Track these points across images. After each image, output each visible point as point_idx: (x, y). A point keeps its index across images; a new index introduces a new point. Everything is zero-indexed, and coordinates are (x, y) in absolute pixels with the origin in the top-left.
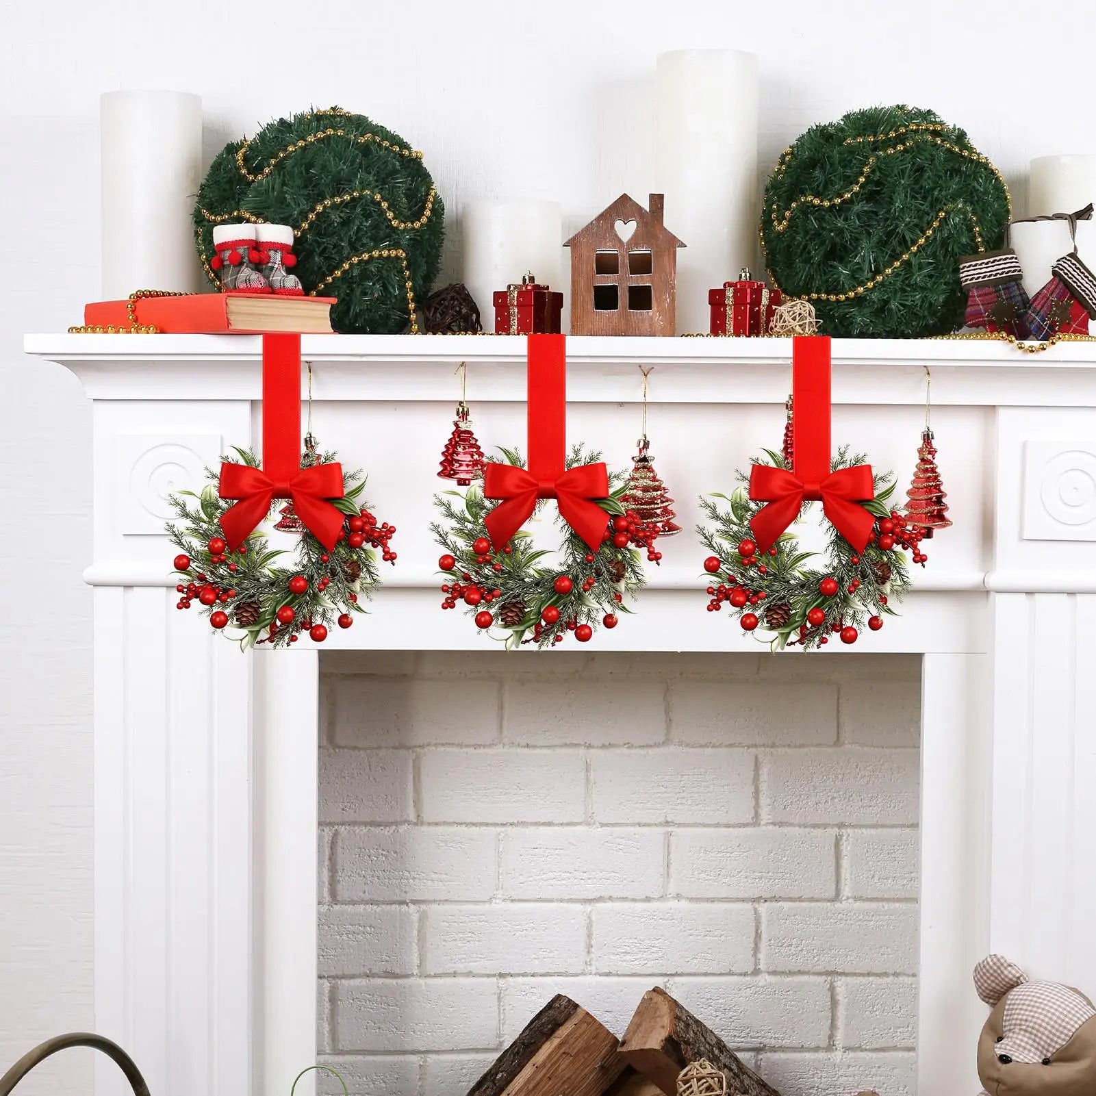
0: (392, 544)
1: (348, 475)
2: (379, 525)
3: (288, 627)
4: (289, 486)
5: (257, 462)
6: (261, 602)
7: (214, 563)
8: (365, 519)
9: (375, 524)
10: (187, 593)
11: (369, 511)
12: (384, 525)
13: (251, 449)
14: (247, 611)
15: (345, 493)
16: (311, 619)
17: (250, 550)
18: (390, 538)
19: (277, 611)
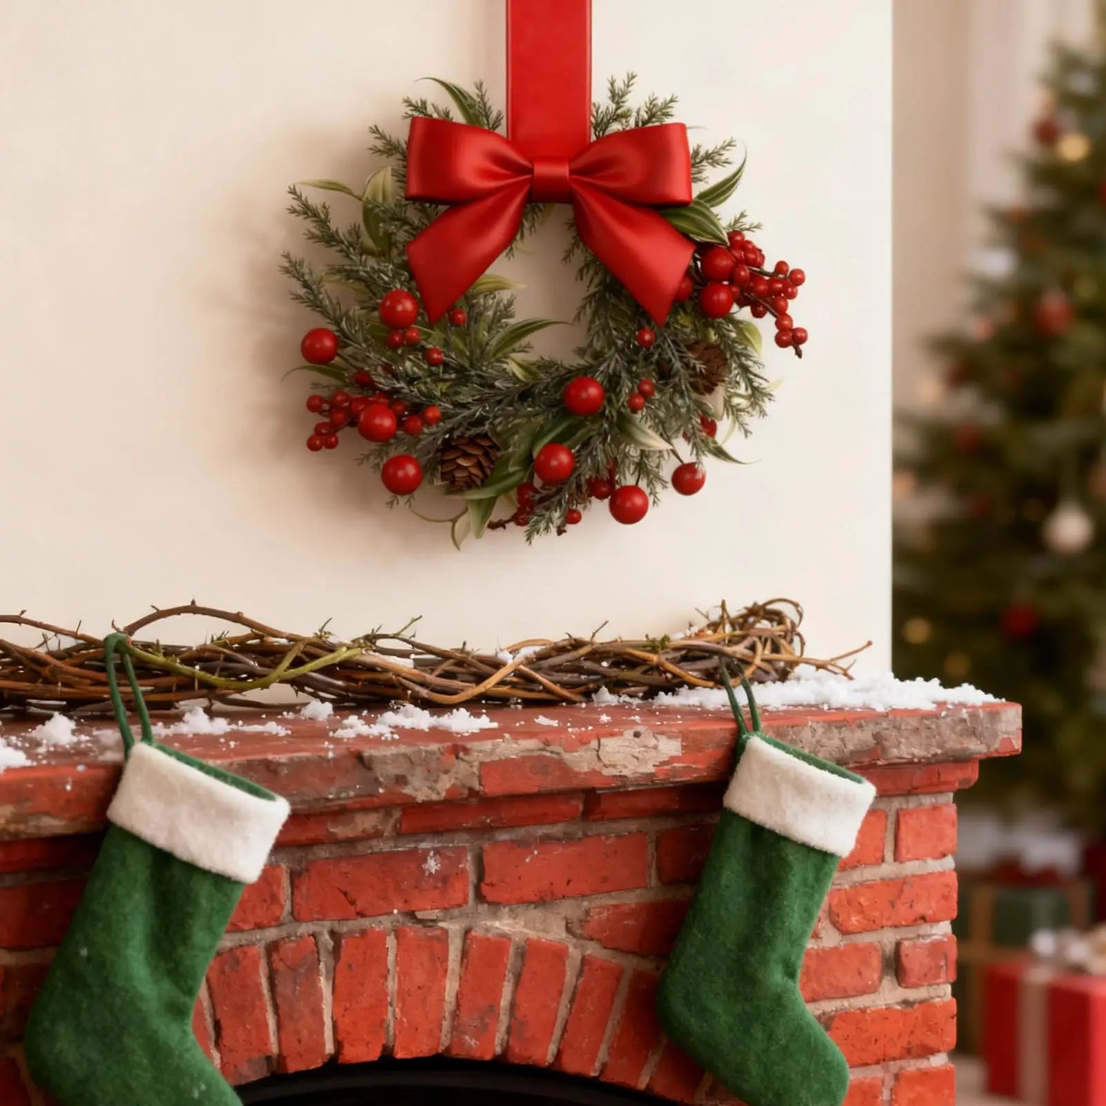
0: (799, 310)
1: (702, 152)
2: (769, 267)
3: (559, 492)
4: (567, 174)
5: (493, 115)
6: (498, 435)
7: (395, 346)
8: (739, 254)
9: (759, 265)
10: (329, 413)
11: (748, 236)
12: (781, 266)
13: (479, 86)
14: (466, 455)
15: (695, 194)
16: (612, 473)
17: (476, 318)
18: (792, 296)
19: (535, 454)
